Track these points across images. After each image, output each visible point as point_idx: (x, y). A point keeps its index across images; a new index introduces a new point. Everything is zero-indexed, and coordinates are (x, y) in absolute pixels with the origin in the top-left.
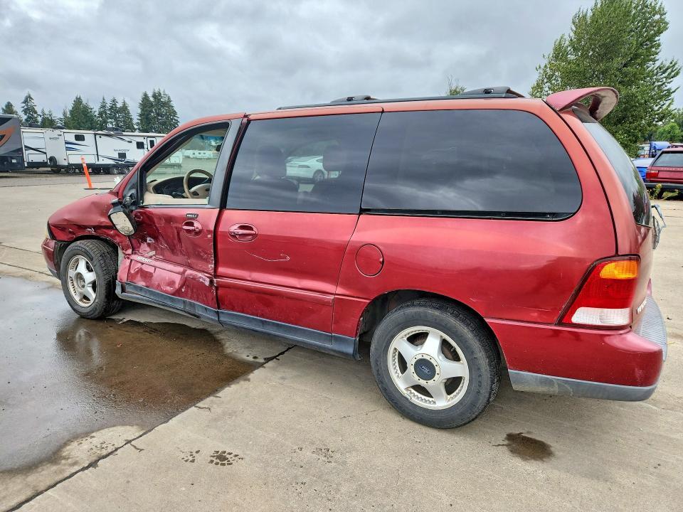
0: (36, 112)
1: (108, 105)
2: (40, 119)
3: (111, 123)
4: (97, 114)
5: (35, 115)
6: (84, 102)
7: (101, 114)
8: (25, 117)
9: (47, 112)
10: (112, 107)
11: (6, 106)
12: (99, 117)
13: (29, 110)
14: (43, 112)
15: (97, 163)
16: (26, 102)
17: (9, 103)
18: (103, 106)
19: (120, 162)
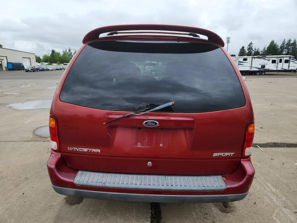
0: (252, 49)
1: (286, 43)
2: (253, 52)
3: (285, 51)
4: (279, 48)
5: (252, 51)
6: (275, 43)
7: (281, 47)
8: (248, 52)
9: (257, 49)
10: (287, 44)
11: (242, 48)
12: (280, 49)
13: (250, 48)
14: (255, 49)
15: (250, 70)
16: (249, 45)
17: (243, 46)
18: (283, 44)
19: (261, 70)
